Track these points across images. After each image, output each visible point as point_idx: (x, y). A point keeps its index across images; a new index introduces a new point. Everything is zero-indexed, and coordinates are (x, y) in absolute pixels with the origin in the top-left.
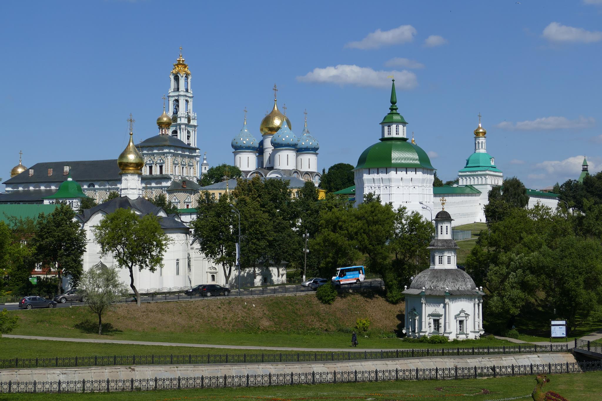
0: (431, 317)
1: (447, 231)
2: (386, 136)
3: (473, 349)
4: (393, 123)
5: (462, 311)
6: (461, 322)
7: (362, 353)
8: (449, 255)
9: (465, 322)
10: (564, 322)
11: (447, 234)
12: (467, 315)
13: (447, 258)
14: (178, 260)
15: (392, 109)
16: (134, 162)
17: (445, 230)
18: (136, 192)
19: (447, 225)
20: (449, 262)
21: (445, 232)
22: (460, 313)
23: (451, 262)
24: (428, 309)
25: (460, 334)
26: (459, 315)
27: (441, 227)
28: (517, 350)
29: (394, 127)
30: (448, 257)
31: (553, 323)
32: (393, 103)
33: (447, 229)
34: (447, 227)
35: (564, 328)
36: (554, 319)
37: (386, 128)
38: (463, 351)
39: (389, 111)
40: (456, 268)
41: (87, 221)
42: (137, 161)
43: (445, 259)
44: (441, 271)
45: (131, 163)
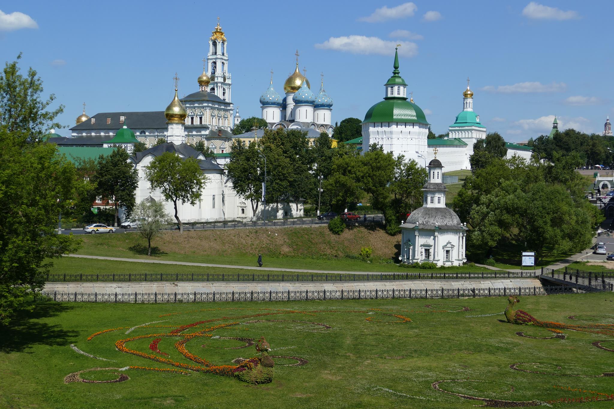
0: (423, 247)
1: (438, 176)
2: (389, 95)
3: (457, 274)
4: (395, 84)
5: (449, 243)
6: (448, 252)
7: (365, 275)
8: (439, 196)
9: (451, 251)
10: (533, 254)
11: (438, 178)
12: (453, 246)
13: (437, 198)
14: (214, 196)
15: (394, 73)
16: (179, 113)
17: (437, 175)
18: (180, 139)
19: (438, 171)
20: (439, 202)
21: (437, 177)
22: (447, 244)
23: (441, 202)
24: (420, 241)
25: (446, 261)
26: (446, 245)
27: (434, 172)
28: (493, 275)
29: (396, 88)
31: (524, 254)
32: (396, 68)
33: (438, 174)
34: (438, 172)
35: (533, 258)
36: (525, 251)
37: (389, 89)
38: (449, 276)
39: (392, 75)
40: (445, 207)
41: (139, 162)
42: (181, 113)
43: (436, 199)
44: (432, 209)
45: (176, 115)
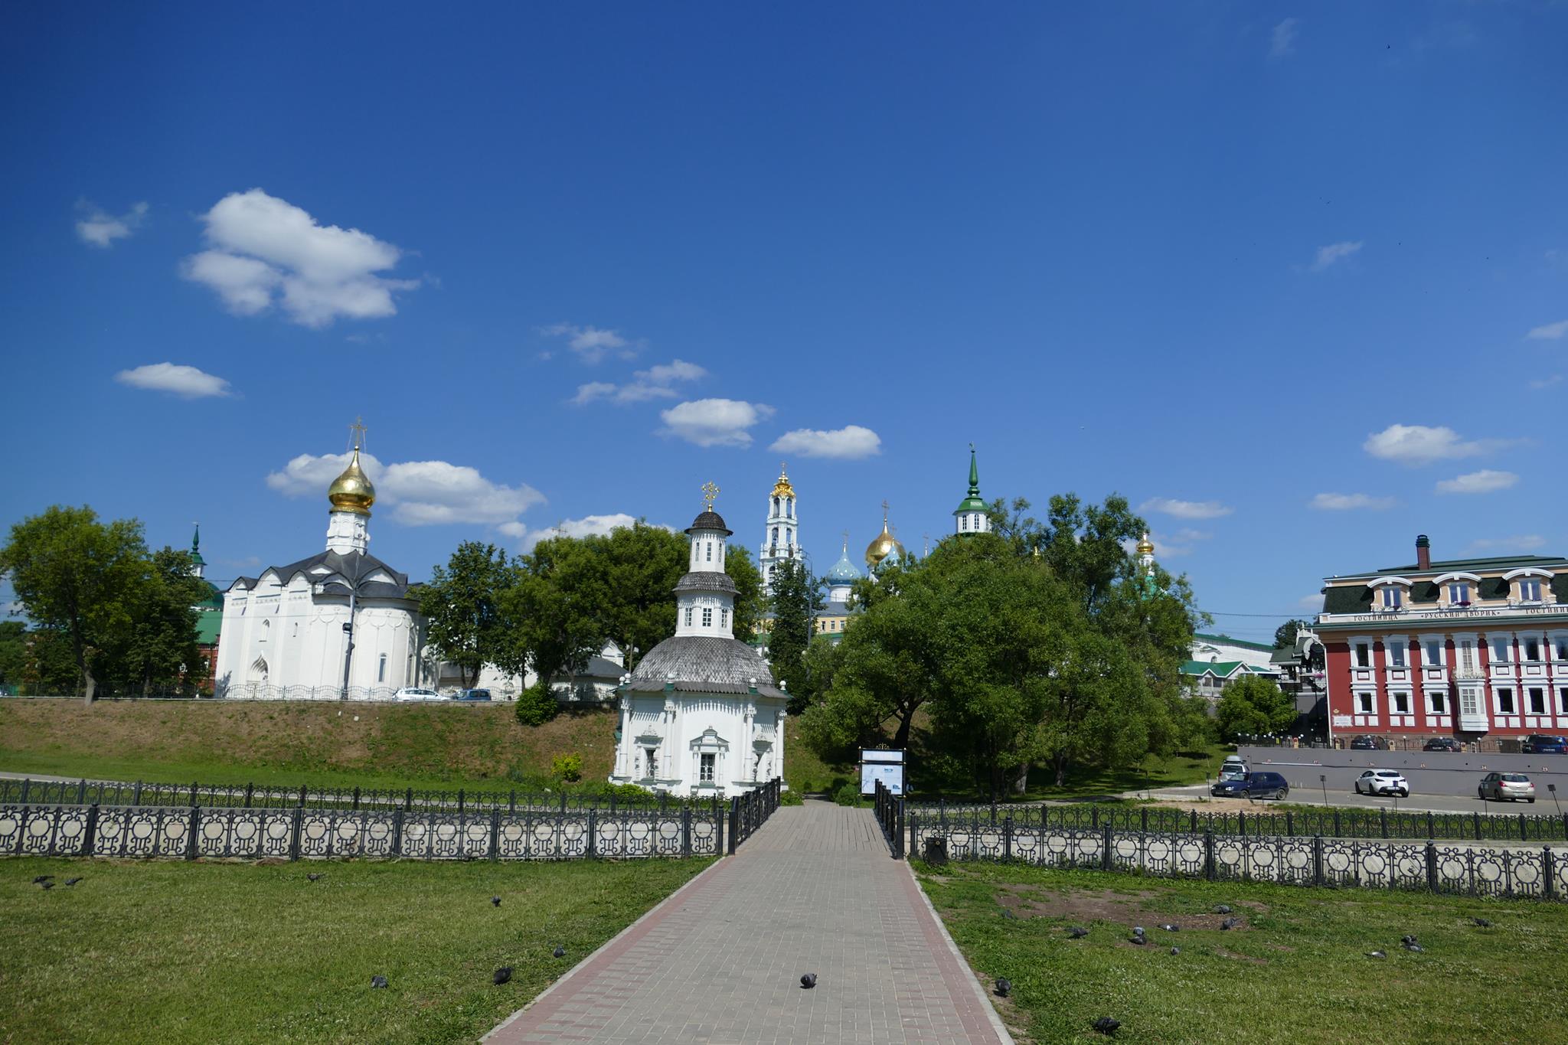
0: (640, 744)
1: (709, 554)
2: (961, 530)
4: (969, 511)
5: (711, 731)
6: (708, 759)
8: (708, 607)
9: (717, 757)
10: (897, 756)
11: (709, 559)
12: (723, 744)
13: (702, 612)
15: (971, 493)
16: (354, 492)
17: (705, 551)
18: (349, 542)
19: (709, 540)
20: (707, 621)
21: (706, 556)
22: (704, 735)
23: (712, 622)
24: (633, 726)
25: (702, 786)
26: (700, 739)
27: (698, 544)
29: (971, 517)
30: (705, 610)
31: (867, 755)
32: (973, 484)
33: (709, 549)
34: (710, 544)
35: (899, 769)
36: (872, 747)
37: (961, 519)
40: (732, 637)
41: (254, 587)
42: (361, 492)
43: (698, 615)
44: (688, 639)
45: (347, 495)
